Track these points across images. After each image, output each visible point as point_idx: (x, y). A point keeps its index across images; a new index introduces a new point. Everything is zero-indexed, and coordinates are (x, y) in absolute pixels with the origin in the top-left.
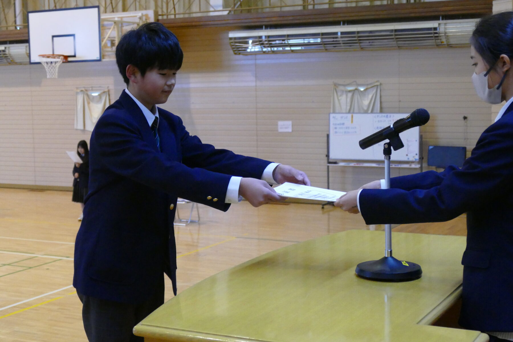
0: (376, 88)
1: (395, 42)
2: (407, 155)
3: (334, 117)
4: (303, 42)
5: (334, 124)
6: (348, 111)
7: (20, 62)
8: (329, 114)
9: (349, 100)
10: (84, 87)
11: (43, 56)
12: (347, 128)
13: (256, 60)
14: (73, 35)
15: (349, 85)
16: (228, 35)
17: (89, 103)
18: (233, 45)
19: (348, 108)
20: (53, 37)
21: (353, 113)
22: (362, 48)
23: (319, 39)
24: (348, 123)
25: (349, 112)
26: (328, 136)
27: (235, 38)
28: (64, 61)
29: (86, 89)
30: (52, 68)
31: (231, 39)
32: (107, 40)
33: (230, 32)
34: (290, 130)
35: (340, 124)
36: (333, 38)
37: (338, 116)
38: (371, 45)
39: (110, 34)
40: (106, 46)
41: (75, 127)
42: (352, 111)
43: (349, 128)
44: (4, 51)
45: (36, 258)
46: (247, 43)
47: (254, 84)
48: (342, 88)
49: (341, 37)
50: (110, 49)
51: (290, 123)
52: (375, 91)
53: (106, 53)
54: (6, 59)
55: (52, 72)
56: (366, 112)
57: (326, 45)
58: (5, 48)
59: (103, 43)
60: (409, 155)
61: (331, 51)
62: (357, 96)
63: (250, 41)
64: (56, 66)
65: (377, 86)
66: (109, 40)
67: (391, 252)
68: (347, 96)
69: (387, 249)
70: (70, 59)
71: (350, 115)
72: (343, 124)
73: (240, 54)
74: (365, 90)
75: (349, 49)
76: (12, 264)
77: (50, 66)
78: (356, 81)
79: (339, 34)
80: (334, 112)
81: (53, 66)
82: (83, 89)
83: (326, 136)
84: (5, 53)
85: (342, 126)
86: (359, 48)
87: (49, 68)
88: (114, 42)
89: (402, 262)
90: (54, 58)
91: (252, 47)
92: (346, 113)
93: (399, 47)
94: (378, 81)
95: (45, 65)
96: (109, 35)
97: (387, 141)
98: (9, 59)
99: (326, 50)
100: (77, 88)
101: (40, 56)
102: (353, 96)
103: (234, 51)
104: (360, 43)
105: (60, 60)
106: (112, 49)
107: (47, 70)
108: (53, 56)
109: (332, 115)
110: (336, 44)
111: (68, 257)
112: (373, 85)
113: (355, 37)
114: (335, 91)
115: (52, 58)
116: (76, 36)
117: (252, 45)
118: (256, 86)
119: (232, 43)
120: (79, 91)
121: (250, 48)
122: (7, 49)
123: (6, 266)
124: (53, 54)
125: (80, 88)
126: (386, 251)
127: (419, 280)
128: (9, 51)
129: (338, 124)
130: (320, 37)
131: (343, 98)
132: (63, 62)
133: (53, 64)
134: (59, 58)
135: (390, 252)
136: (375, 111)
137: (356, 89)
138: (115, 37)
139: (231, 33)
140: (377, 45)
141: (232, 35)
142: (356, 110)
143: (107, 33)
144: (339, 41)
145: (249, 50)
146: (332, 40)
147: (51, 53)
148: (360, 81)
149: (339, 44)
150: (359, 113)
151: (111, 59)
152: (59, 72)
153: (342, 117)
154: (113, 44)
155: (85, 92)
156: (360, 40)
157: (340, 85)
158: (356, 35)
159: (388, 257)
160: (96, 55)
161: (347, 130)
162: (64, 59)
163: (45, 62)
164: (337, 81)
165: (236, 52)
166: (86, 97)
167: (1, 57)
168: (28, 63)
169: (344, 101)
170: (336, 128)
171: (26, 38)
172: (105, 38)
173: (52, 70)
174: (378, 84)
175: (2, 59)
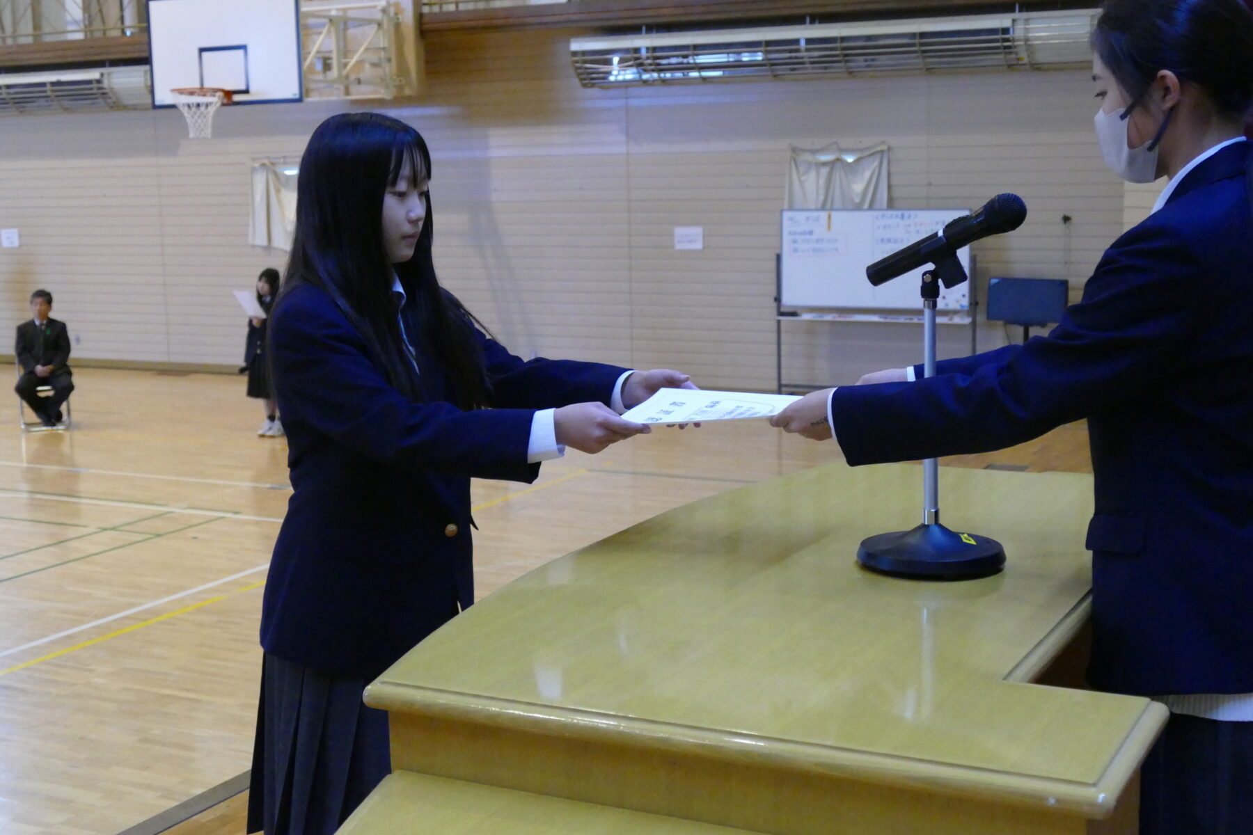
0: (878, 157)
1: (920, 60)
3: (791, 219)
4: (725, 60)
5: (790, 233)
6: (819, 205)
7: (133, 105)
8: (782, 211)
9: (822, 182)
10: (268, 158)
11: (181, 92)
12: (818, 241)
13: (627, 98)
14: (244, 47)
15: (822, 150)
16: (568, 46)
17: (278, 191)
18: (580, 68)
19: (822, 198)
20: (202, 50)
21: (832, 209)
22: (851, 73)
23: (760, 54)
24: (820, 230)
25: (823, 208)
26: (779, 258)
27: (584, 53)
28: (226, 101)
29: (272, 161)
30: (199, 117)
31: (575, 54)
32: (315, 57)
33: (572, 40)
34: (698, 245)
35: (804, 233)
36: (791, 51)
37: (801, 216)
38: (869, 66)
39: (321, 44)
40: (312, 69)
41: (250, 241)
42: (828, 206)
43: (822, 241)
44: (99, 81)
45: (170, 515)
46: (609, 62)
47: (622, 149)
48: (808, 157)
49: (807, 50)
50: (321, 77)
51: (697, 231)
52: (876, 163)
53: (313, 86)
54: (104, 98)
56: (858, 207)
57: (774, 67)
58: (102, 75)
59: (306, 64)
60: (948, 297)
61: (786, 80)
62: (838, 175)
63: (616, 59)
64: (208, 113)
65: (882, 152)
66: (319, 58)
67: (936, 513)
68: (818, 173)
69: (927, 508)
70: (237, 98)
71: (824, 215)
72: (811, 233)
73: (593, 85)
74: (857, 161)
75: (823, 75)
76: (121, 528)
77: (195, 113)
78: (836, 143)
79: (803, 43)
80: (791, 209)
81: (202, 113)
82: (266, 161)
83: (775, 258)
84: (101, 85)
85: (808, 237)
86: (844, 72)
87: (193, 117)
88: (329, 61)
89: (961, 536)
90: (204, 95)
91: (619, 71)
92: (817, 210)
93: (928, 69)
94: (883, 143)
95: (185, 111)
96: (319, 47)
97: (930, 266)
98: (110, 98)
99: (775, 76)
100: (254, 159)
101: (173, 91)
102: (830, 174)
103: (581, 80)
104: (847, 61)
105: (216, 100)
106: (326, 77)
107: (188, 120)
108: (202, 91)
109: (786, 215)
110: (795, 64)
111: (236, 513)
112: (873, 151)
113: (835, 49)
114: (793, 163)
115: (199, 95)
116: (249, 49)
117: (620, 67)
118: (628, 154)
119: (577, 62)
120: (256, 165)
121: (615, 72)
122: (106, 76)
123: (108, 533)
124: (202, 88)
125: (260, 158)
126: (926, 511)
128: (109, 81)
129: (800, 234)
130: (762, 49)
131: (810, 179)
132: (223, 105)
133: (202, 108)
134: (214, 96)
135: (933, 514)
136: (877, 205)
138: (331, 52)
139: (576, 42)
140: (881, 65)
141: (577, 45)
142: (837, 204)
143: (314, 43)
144: (802, 58)
145: (612, 78)
146: (788, 55)
147: (197, 85)
148: (845, 142)
149: (803, 63)
150: (844, 209)
151: (325, 98)
152: (214, 126)
153: (808, 219)
154: (327, 66)
155: (270, 167)
156: (846, 55)
157: (803, 150)
158: (838, 45)
159: (930, 523)
160: (290, 89)
161: (818, 246)
162: (223, 98)
163: (184, 105)
164: (797, 142)
165: (585, 82)
166: (271, 177)
167: (92, 94)
168: (150, 106)
169: (811, 184)
170: (795, 242)
171: (144, 55)
172: (309, 53)
173: (200, 121)
174: (884, 147)
175: (94, 99)
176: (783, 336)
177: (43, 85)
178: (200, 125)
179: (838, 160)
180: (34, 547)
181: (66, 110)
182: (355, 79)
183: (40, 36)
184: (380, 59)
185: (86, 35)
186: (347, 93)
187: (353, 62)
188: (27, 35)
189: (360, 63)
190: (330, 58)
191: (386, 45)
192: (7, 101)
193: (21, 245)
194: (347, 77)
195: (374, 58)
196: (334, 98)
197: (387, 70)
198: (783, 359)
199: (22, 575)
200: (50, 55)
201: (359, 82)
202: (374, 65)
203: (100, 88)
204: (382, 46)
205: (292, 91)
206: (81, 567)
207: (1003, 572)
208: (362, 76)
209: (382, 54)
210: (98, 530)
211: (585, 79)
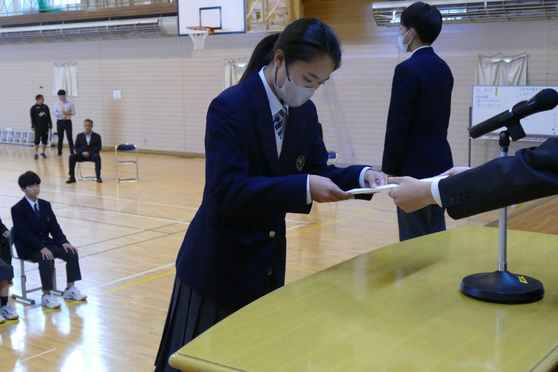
0: (522, 60)
1: (545, 12)
2: (553, 129)
3: (477, 90)
4: (448, 13)
5: (477, 97)
6: (492, 83)
7: (172, 34)
8: (473, 86)
9: (494, 72)
10: (231, 59)
11: (191, 28)
12: (490, 101)
14: (220, 8)
15: (494, 57)
16: (372, 7)
17: (235, 74)
18: (377, 17)
19: (493, 80)
20: (201, 9)
21: (498, 85)
22: (509, 19)
23: (465, 10)
24: (492, 95)
25: (494, 85)
26: (471, 109)
27: (379, 10)
28: (211, 32)
29: (234, 60)
30: (199, 40)
31: (374, 10)
32: (252, 11)
33: (373, 3)
35: (484, 97)
36: (479, 8)
37: (482, 88)
38: (519, 15)
39: (255, 6)
40: (251, 17)
42: (496, 84)
43: (493, 101)
44: (157, 24)
45: (177, 224)
46: (391, 14)
47: (396, 55)
48: (487, 60)
49: (488, 8)
50: (255, 21)
52: (521, 63)
53: (253, 25)
54: (159, 31)
55: (199, 44)
56: (511, 85)
57: (470, 16)
58: (158, 20)
59: (248, 16)
60: (555, 129)
61: (477, 22)
62: (502, 68)
63: (394, 12)
64: (203, 38)
65: (524, 57)
66: (255, 12)
67: (506, 265)
68: (491, 68)
69: (500, 262)
70: (216, 31)
71: (494, 88)
72: (487, 97)
73: (383, 25)
74: (511, 62)
75: (496, 20)
76: (154, 230)
77: (197, 38)
78: (501, 53)
79: (486, 4)
80: (478, 85)
81: (200, 38)
82: (230, 60)
83: (469, 108)
84: (158, 25)
85: (485, 99)
86: (506, 18)
87: (196, 40)
88: (259, 14)
89: (519, 277)
90: (201, 30)
91: (396, 18)
92: (490, 86)
93: (549, 18)
94: (525, 53)
95: (192, 37)
96: (255, 7)
97: (504, 129)
98: (162, 31)
99: (472, 20)
100: (225, 59)
101: (187, 28)
102: (498, 67)
103: (377, 22)
104: (507, 13)
105: (206, 32)
106: (258, 21)
107: (194, 41)
108: (201, 28)
109: (475, 88)
110: (481, 15)
112: (519, 57)
113: (502, 7)
114: (479, 63)
115: (199, 30)
116: (222, 9)
117: (396, 16)
118: (399, 58)
119: (375, 14)
120: (226, 62)
121: (394, 19)
122: (160, 21)
123: (148, 232)
124: (201, 26)
125: (228, 59)
126: (499, 264)
127: (540, 301)
128: (161, 23)
129: (482, 97)
130: (466, 7)
131: (488, 70)
132: (210, 34)
133: (200, 36)
134: (206, 30)
135: (504, 266)
136: (521, 83)
137: (501, 61)
138: (260, 9)
139: (375, 4)
140: (524, 15)
141: (375, 6)
142: (501, 83)
143: (252, 5)
144: (485, 12)
145: (392, 22)
146: (478, 10)
147: (198, 25)
148: (505, 53)
149: (486, 14)
150: (504, 85)
151: (257, 31)
152: (205, 44)
153: (486, 90)
154: (258, 16)
155: (232, 63)
156: (507, 10)
157: (484, 57)
158: (503, 5)
159: (502, 271)
160: (240, 27)
161: (490, 103)
162: (210, 31)
163: (192, 34)
164: (483, 53)
165: (379, 23)
166: (233, 68)
167: (154, 29)
168: (177, 35)
169: (489, 73)
170: (479, 101)
171: (176, 11)
172: (250, 10)
173: (199, 41)
174: (525, 55)
175: (155, 31)
176: (472, 146)
177: (132, 25)
178: (199, 43)
179: (502, 61)
180: (114, 237)
181: (142, 36)
182: (271, 22)
183: (133, 3)
184: (283, 12)
185: (151, 2)
186: (268, 28)
187: (270, 14)
188: (127, 3)
189: (274, 15)
190: (260, 13)
191: (286, 7)
192: (117, 32)
193: (122, 98)
194: (268, 21)
195: (280, 12)
196: (261, 31)
197: (286, 18)
198: (471, 158)
199: (108, 250)
200: (135, 11)
201: (273, 23)
202: (281, 16)
203: (157, 27)
204: (284, 6)
205: (241, 28)
206: (134, 248)
207: (542, 300)
208: (274, 21)
209: (284, 11)
210: (144, 230)
211: (379, 22)
